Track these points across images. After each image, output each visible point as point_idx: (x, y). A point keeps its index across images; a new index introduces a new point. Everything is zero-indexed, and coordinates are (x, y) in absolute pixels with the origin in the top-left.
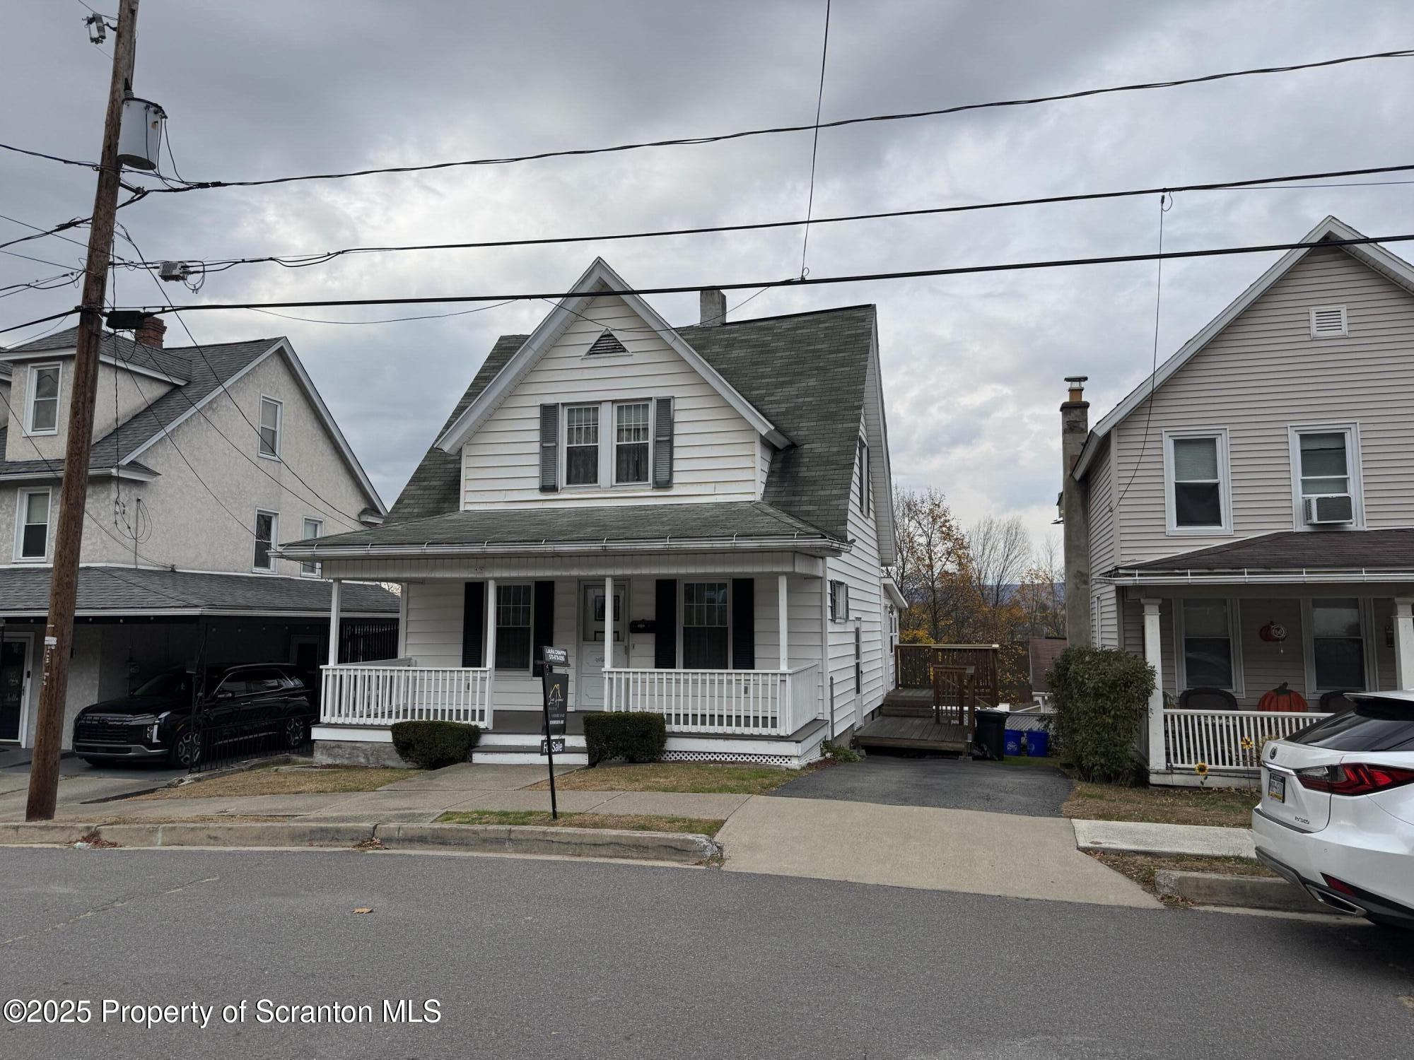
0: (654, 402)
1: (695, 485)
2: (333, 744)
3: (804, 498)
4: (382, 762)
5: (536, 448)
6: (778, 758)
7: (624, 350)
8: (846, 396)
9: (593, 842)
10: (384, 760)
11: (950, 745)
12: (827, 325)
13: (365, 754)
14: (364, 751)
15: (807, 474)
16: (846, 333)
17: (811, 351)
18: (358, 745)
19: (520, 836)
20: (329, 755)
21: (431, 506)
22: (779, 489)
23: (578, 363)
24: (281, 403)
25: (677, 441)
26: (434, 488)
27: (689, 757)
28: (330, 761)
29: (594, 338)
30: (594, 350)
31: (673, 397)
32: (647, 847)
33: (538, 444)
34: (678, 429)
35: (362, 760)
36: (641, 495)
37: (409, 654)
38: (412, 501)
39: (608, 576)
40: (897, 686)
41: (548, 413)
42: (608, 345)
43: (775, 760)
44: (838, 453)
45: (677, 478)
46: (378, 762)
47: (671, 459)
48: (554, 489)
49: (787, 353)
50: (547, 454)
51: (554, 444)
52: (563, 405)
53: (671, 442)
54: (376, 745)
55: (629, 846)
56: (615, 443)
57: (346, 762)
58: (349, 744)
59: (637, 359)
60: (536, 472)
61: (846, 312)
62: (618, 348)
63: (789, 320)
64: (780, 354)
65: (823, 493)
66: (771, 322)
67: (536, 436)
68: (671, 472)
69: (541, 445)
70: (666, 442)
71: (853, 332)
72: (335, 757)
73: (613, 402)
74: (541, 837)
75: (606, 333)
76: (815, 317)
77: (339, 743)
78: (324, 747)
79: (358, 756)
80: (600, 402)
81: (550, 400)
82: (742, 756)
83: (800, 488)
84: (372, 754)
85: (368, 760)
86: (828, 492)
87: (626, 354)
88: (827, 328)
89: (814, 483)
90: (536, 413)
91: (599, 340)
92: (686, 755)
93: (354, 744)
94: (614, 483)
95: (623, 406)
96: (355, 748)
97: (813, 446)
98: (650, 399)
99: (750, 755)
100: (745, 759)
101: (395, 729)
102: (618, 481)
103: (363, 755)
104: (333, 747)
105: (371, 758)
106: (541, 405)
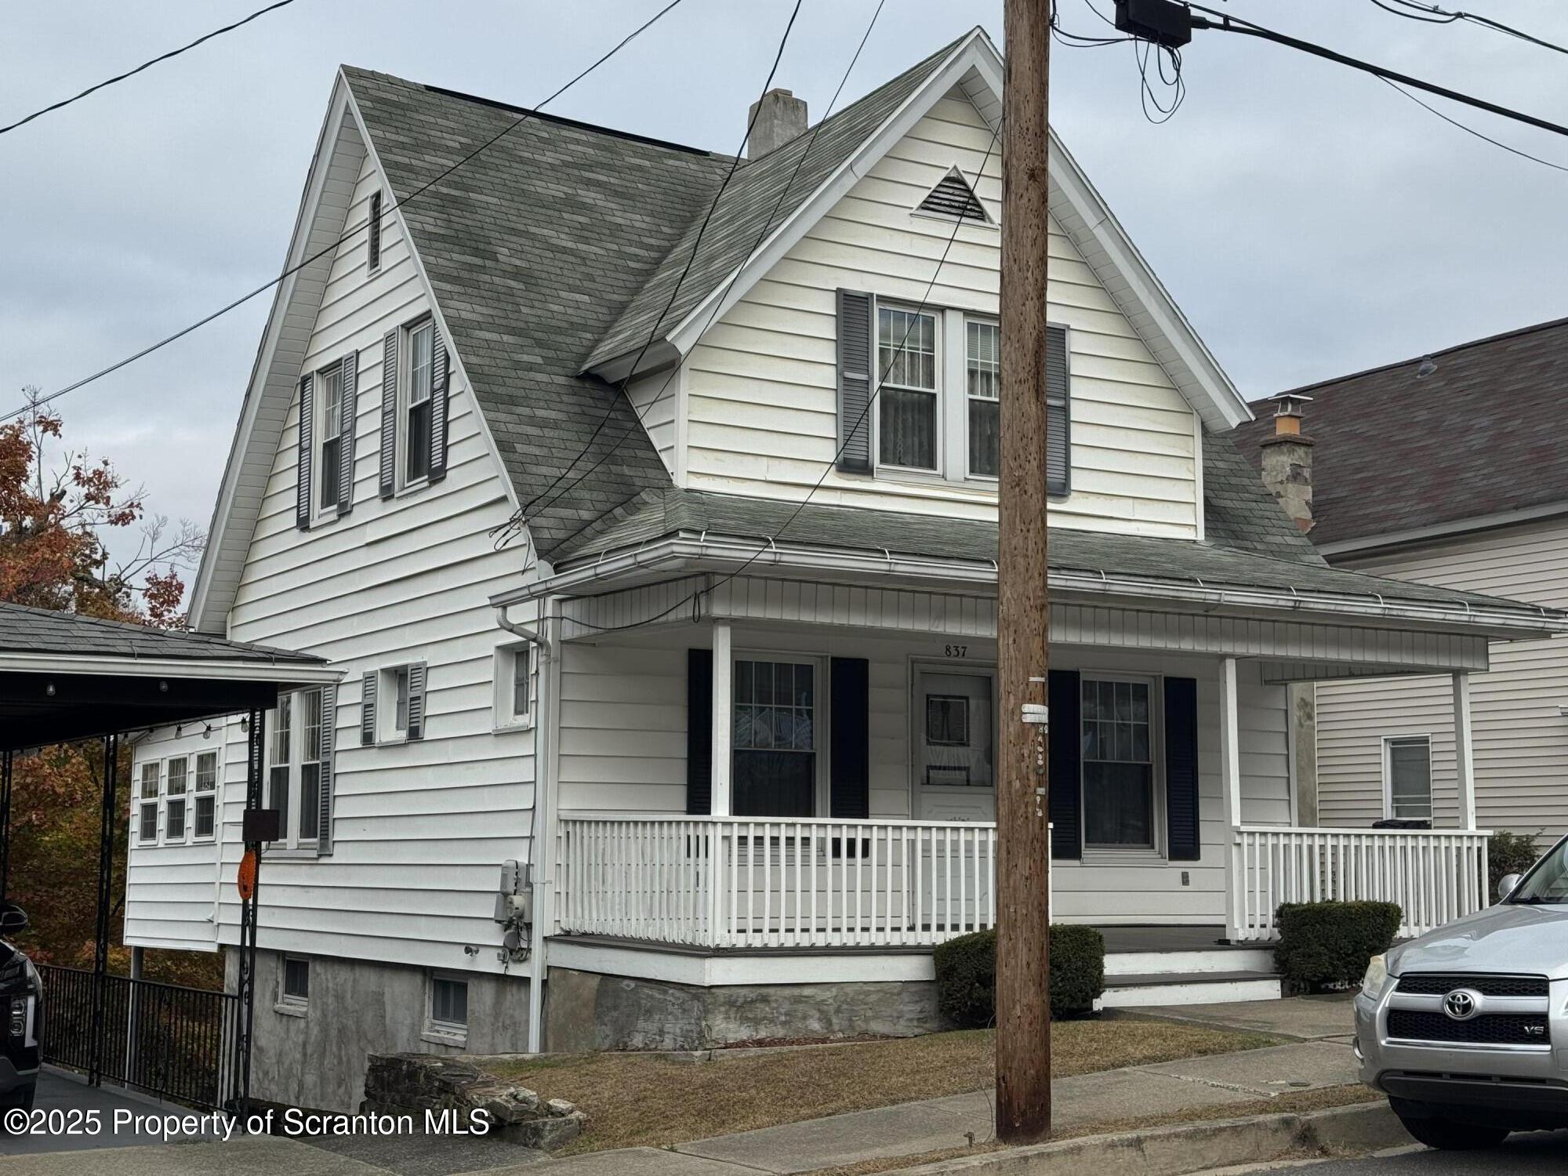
1: (1102, 498)
2: (752, 994)
4: (860, 1025)
5: (828, 377)
7: (985, 217)
10: (867, 1020)
13: (819, 1010)
14: (819, 1005)
18: (807, 992)
20: (744, 1020)
23: (903, 221)
25: (1076, 411)
28: (744, 1033)
29: (934, 179)
30: (932, 203)
31: (1068, 327)
33: (833, 370)
35: (815, 1025)
41: (852, 310)
42: (956, 200)
45: (1077, 481)
46: (852, 1027)
47: (1067, 444)
48: (864, 469)
50: (851, 395)
51: (864, 377)
52: (882, 299)
53: (1066, 410)
54: (849, 990)
56: (967, 395)
57: (780, 1032)
58: (787, 992)
62: (973, 209)
68: (1068, 467)
69: (839, 374)
70: (1057, 410)
72: (756, 1022)
73: (967, 313)
75: (953, 175)
77: (764, 991)
78: (731, 1003)
79: (805, 1018)
80: (942, 309)
81: (856, 285)
84: (838, 1011)
85: (830, 1023)
87: (988, 224)
90: (829, 306)
91: (941, 186)
93: (796, 991)
94: (968, 474)
95: (977, 324)
96: (798, 1000)
102: (972, 471)
103: (817, 1015)
104: (752, 1001)
105: (835, 1020)
106: (839, 291)
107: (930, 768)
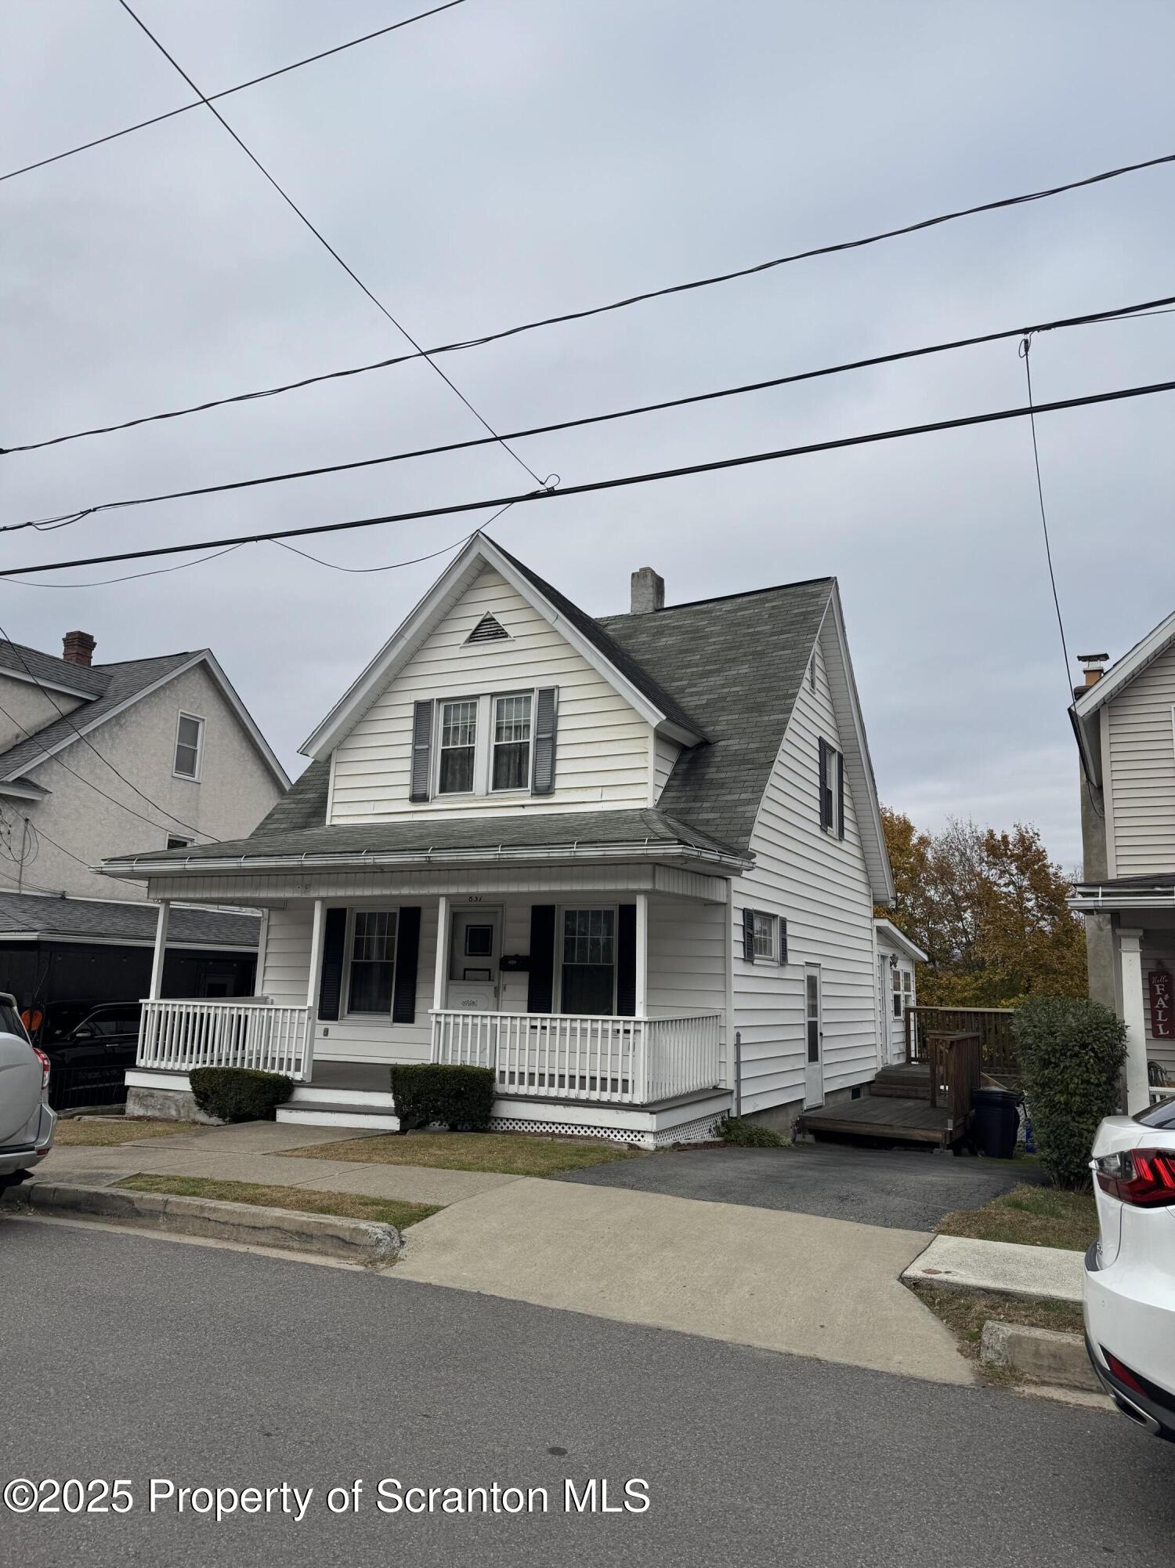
0: (536, 693)
1: (580, 790)
2: (146, 1092)
3: (706, 805)
4: (192, 1115)
5: (408, 751)
6: (628, 1133)
7: (506, 635)
8: (781, 683)
9: (253, 1224)
10: (195, 1113)
11: (923, 1133)
12: (774, 604)
13: (176, 1105)
14: (176, 1102)
15: (715, 776)
16: (796, 611)
17: (749, 634)
18: (170, 1094)
19: (176, 1211)
20: (142, 1105)
21: (300, 820)
22: (678, 794)
23: (456, 652)
24: (204, 720)
25: (561, 739)
26: (308, 801)
27: (523, 1128)
28: (142, 1112)
29: (473, 624)
30: (474, 637)
31: (558, 687)
32: (311, 1236)
33: (411, 746)
34: (562, 724)
35: (173, 1113)
36: (517, 804)
37: (266, 992)
38: (281, 816)
39: (442, 895)
40: (909, 1059)
41: (422, 710)
42: (489, 631)
43: (625, 1136)
44: (758, 750)
45: (560, 783)
46: (189, 1117)
47: (554, 761)
48: (425, 798)
49: (722, 638)
50: (419, 758)
51: (428, 747)
52: (439, 701)
53: (553, 739)
55: (291, 1233)
56: (494, 743)
57: (157, 1114)
58: (162, 1093)
59: (521, 644)
60: (407, 779)
61: (799, 589)
62: (500, 634)
63: (733, 601)
64: (714, 640)
65: (728, 798)
66: (711, 605)
67: (409, 738)
68: (553, 775)
69: (413, 748)
70: (549, 741)
71: (804, 610)
72: (147, 1107)
73: (493, 695)
74: (197, 1213)
75: (488, 617)
76: (763, 596)
77: (152, 1091)
78: (137, 1096)
79: (169, 1108)
80: (477, 696)
81: (424, 696)
82: (586, 1129)
83: (703, 793)
84: (184, 1106)
85: (179, 1112)
86: (736, 797)
87: (508, 639)
88: (773, 607)
89: (722, 786)
90: (410, 711)
91: (480, 625)
92: (520, 1124)
93: (166, 1093)
94: (490, 791)
95: (503, 699)
96: (166, 1098)
97: (730, 742)
98: (532, 690)
99: (595, 1128)
100: (589, 1132)
101: (194, 1076)
102: (495, 787)
103: (175, 1107)
104: (147, 1096)
105: (182, 1111)
106: (415, 701)
107: (465, 970)
